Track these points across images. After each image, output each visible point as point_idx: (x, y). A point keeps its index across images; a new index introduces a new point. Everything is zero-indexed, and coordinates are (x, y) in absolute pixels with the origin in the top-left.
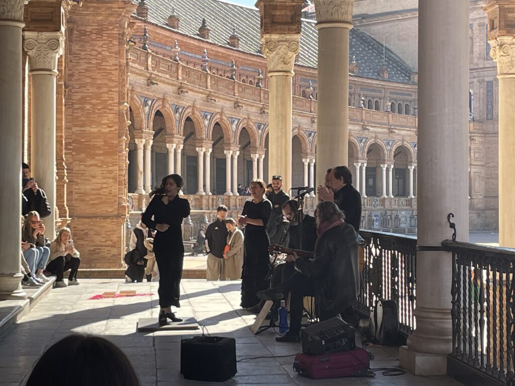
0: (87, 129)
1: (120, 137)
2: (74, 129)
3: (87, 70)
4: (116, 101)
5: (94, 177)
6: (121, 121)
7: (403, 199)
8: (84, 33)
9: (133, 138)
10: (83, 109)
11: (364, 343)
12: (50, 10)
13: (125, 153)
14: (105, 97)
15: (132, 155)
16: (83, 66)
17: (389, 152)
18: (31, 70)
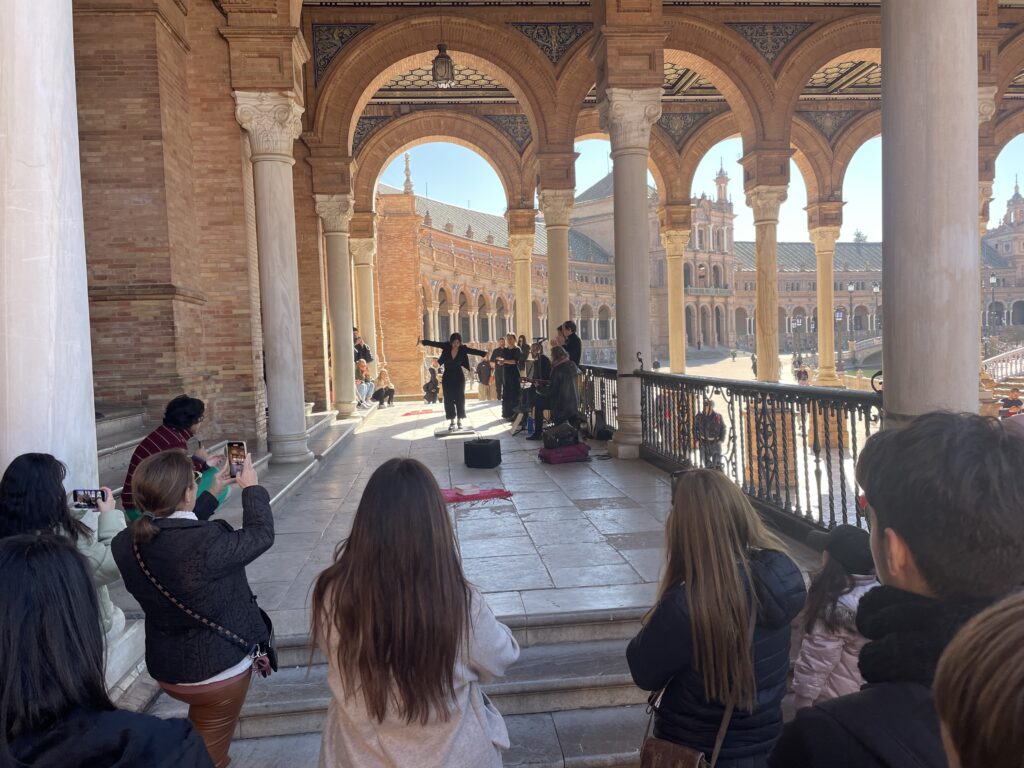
0: (394, 302)
1: (417, 306)
2: (387, 303)
3: (393, 263)
4: (413, 281)
5: (401, 334)
6: (417, 297)
7: (605, 341)
8: (389, 238)
9: (425, 307)
10: (391, 289)
11: (584, 439)
12: (365, 224)
13: (421, 317)
14: (406, 280)
15: (426, 318)
16: (390, 260)
17: (595, 309)
18: (356, 265)
